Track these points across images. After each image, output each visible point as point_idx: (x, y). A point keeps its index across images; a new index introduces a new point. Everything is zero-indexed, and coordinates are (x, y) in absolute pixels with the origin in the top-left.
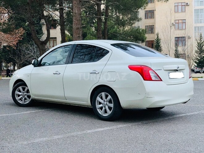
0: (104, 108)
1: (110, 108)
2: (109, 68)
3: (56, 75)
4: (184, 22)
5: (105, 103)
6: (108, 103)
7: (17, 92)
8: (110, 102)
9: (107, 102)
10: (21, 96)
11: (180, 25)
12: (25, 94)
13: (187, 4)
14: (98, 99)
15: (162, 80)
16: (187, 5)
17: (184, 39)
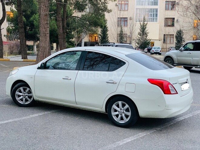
3: (66, 80)
4: (127, 3)
7: (17, 93)
9: (123, 110)
10: (22, 97)
11: (123, 6)
12: (25, 94)
15: (177, 93)
17: (126, 20)
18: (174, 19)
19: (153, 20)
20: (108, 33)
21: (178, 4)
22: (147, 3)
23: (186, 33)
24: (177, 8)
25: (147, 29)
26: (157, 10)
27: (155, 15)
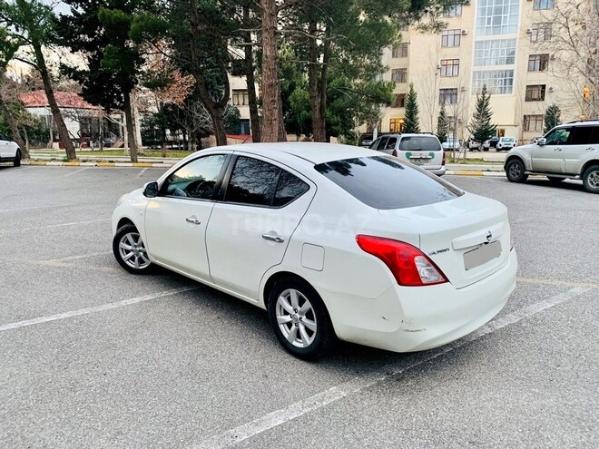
0: (294, 327)
1: (310, 333)
2: (306, 233)
3: (191, 225)
4: (456, 62)
5: (298, 316)
6: (304, 318)
7: (122, 245)
8: (309, 316)
9: (301, 313)
10: (132, 254)
11: (450, 69)
12: (138, 249)
13: (464, 32)
14: (282, 300)
15: (447, 280)
16: (464, 34)
17: (454, 92)
18: (544, 87)
19: (503, 91)
20: (418, 115)
21: (553, 59)
22: (493, 61)
23: (567, 111)
24: (550, 66)
25: (489, 107)
26: (512, 73)
27: (508, 81)
